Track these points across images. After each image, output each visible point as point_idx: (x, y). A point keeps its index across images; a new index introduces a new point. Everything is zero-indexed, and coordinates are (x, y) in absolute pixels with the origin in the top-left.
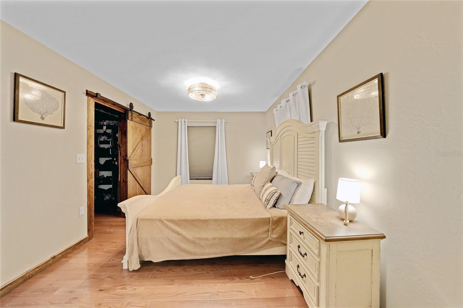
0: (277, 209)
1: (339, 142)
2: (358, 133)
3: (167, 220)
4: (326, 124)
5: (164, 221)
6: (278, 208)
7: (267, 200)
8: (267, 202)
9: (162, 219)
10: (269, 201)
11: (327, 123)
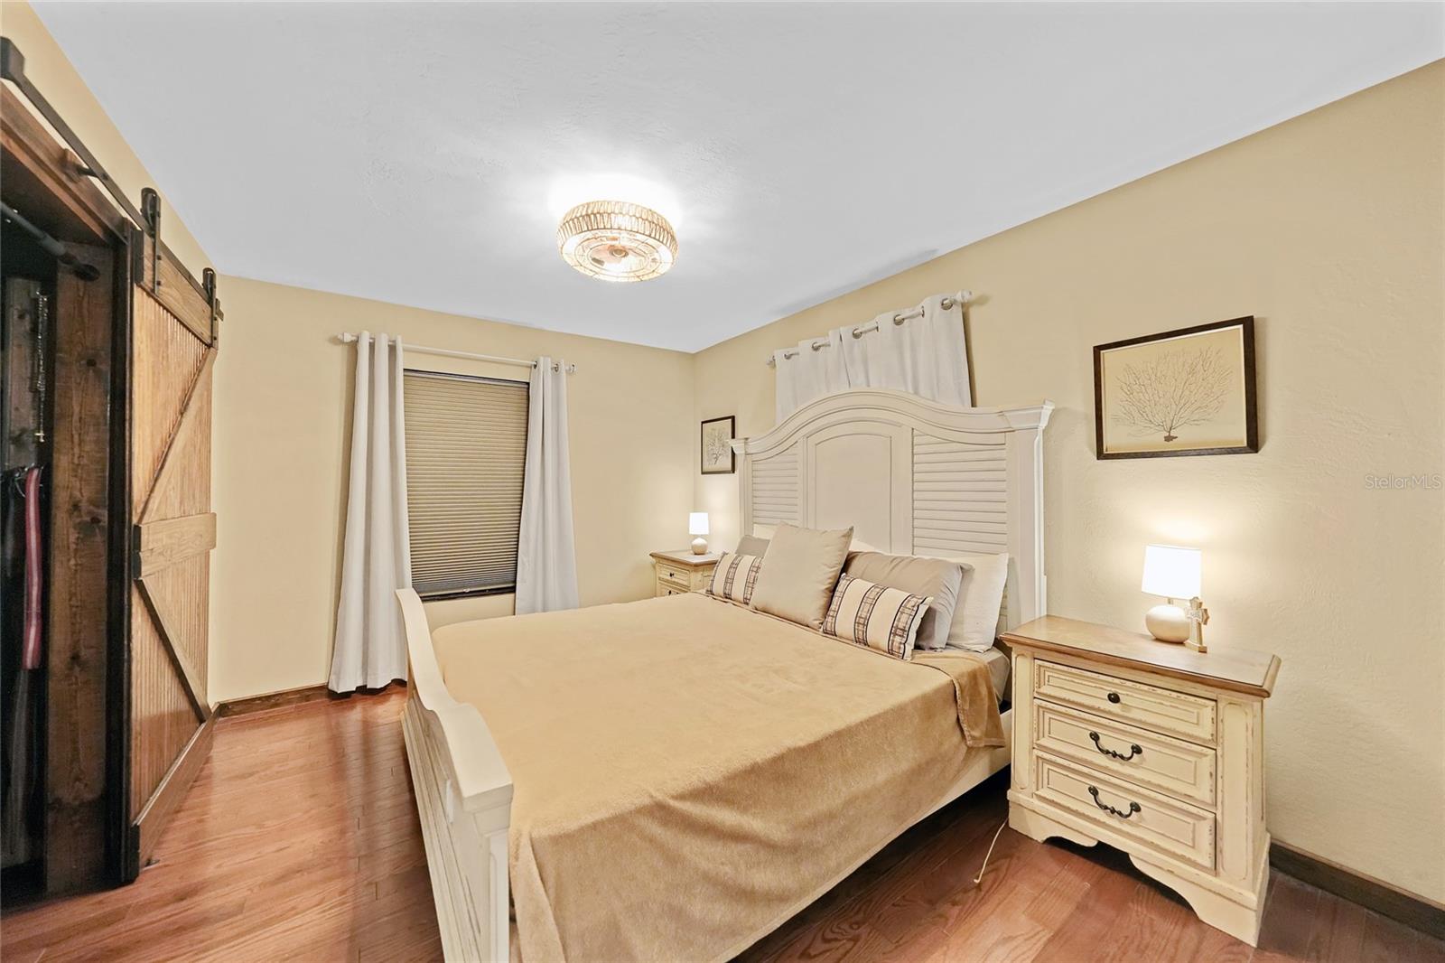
0: (927, 653)
1: (1098, 459)
2: (1169, 439)
3: (681, 797)
4: (1050, 412)
5: (672, 803)
6: (932, 649)
7: (899, 632)
8: (903, 636)
9: (660, 798)
10: (906, 633)
11: (1053, 410)
